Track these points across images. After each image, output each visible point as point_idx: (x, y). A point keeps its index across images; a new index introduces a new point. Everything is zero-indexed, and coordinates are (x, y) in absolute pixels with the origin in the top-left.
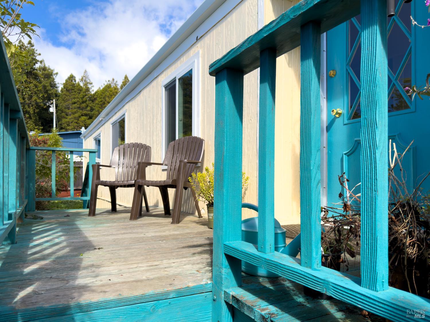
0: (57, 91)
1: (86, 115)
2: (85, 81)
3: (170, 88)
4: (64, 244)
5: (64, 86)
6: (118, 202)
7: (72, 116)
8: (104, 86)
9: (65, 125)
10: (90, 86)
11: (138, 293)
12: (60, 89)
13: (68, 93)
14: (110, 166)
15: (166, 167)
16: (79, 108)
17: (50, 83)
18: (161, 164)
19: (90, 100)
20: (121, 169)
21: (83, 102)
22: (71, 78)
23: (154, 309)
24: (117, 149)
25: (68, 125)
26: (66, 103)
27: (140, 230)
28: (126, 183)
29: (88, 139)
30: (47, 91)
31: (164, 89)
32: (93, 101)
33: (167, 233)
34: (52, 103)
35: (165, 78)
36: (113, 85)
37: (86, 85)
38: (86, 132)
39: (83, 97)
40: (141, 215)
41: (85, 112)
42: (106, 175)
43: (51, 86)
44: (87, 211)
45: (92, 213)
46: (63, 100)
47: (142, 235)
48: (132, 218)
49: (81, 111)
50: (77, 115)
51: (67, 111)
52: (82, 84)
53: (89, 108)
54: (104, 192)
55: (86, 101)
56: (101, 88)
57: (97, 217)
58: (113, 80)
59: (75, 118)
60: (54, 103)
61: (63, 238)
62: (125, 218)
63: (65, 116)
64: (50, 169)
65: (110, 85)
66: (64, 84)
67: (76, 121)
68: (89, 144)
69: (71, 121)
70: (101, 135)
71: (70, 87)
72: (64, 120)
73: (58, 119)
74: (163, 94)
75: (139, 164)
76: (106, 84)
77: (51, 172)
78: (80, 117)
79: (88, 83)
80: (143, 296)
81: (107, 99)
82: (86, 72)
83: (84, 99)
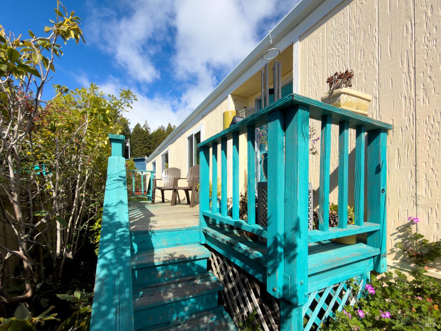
0: (130, 133)
1: (147, 147)
2: (146, 127)
3: (190, 138)
4: (142, 214)
5: (134, 130)
6: (165, 198)
7: (139, 148)
8: (157, 130)
9: (135, 153)
10: (149, 130)
11: (172, 228)
12: (132, 132)
13: (136, 135)
14: (161, 180)
15: (188, 180)
16: (143, 143)
17: (126, 129)
18: (186, 179)
19: (149, 138)
20: (166, 181)
21: (145, 140)
22: (138, 125)
23: (177, 234)
24: (164, 171)
25: (137, 153)
26: (136, 141)
27: (175, 210)
28: (168, 188)
29: (149, 163)
30: (124, 133)
31: (187, 139)
32: (150, 139)
33: (187, 211)
34: (128, 141)
35: (188, 134)
36: (162, 129)
37: (146, 129)
38: (148, 159)
39: (145, 137)
40: (176, 204)
41: (146, 145)
42: (159, 184)
43: (127, 131)
44: (150, 202)
45: (153, 202)
46: (134, 139)
47: (176, 212)
48: (171, 205)
49: (144, 145)
50: (141, 147)
51: (136, 145)
52: (144, 129)
53: (148, 143)
54: (158, 193)
55: (147, 139)
56: (155, 131)
57: (155, 204)
58: (162, 126)
59: (141, 149)
60: (129, 141)
61: (141, 213)
62: (168, 205)
63: (135, 148)
64: (131, 181)
65: (160, 129)
66: (134, 129)
67: (141, 151)
68: (149, 166)
69: (138, 151)
70: (156, 161)
71: (137, 131)
72: (134, 151)
73: (131, 150)
74: (187, 142)
75: (174, 178)
76: (158, 129)
77: (132, 182)
78: (143, 148)
79: (147, 128)
80: (174, 229)
81: (159, 137)
82: (146, 121)
83: (146, 138)
